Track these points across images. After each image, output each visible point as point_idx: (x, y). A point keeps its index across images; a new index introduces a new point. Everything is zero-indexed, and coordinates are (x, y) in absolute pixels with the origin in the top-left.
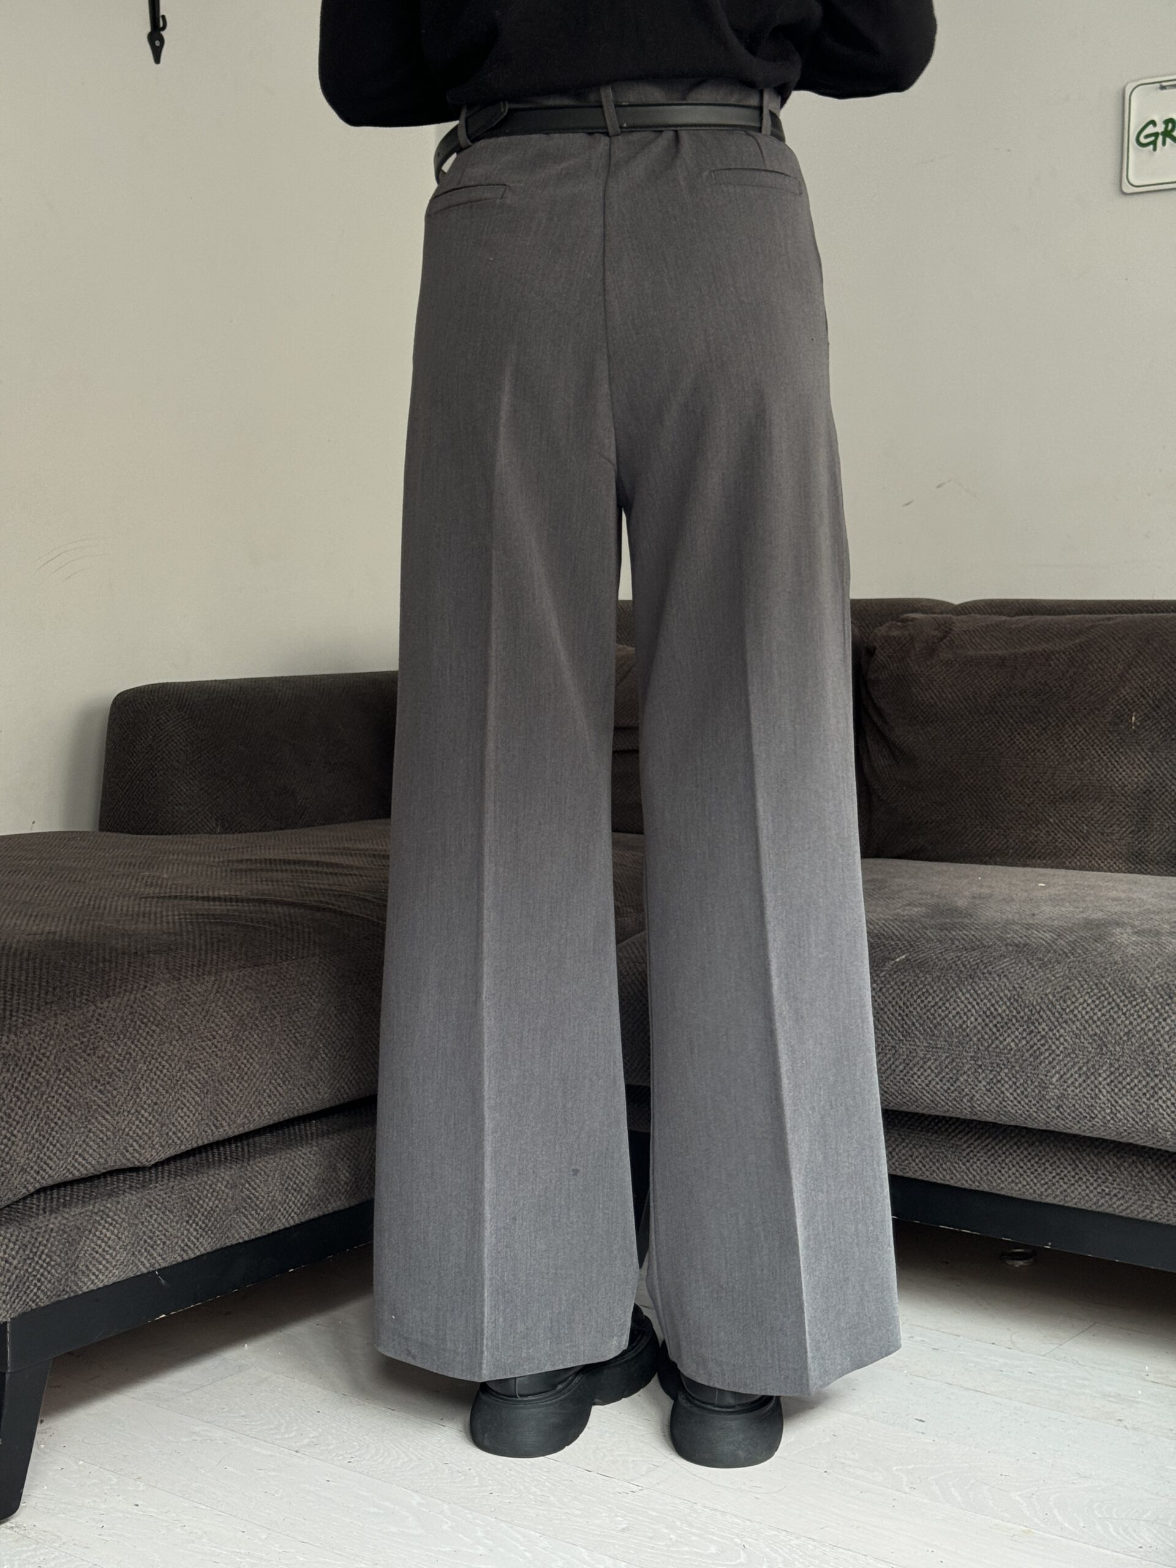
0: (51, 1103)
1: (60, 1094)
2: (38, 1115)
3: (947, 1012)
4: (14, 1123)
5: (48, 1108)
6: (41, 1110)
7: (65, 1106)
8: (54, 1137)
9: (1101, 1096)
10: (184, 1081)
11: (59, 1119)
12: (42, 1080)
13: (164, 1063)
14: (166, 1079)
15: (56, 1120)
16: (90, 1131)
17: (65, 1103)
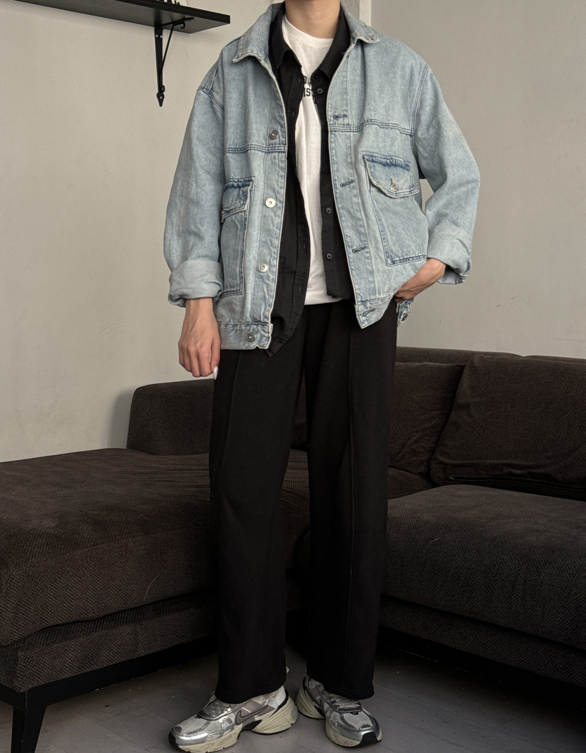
3: (452, 566)
9: (512, 608)
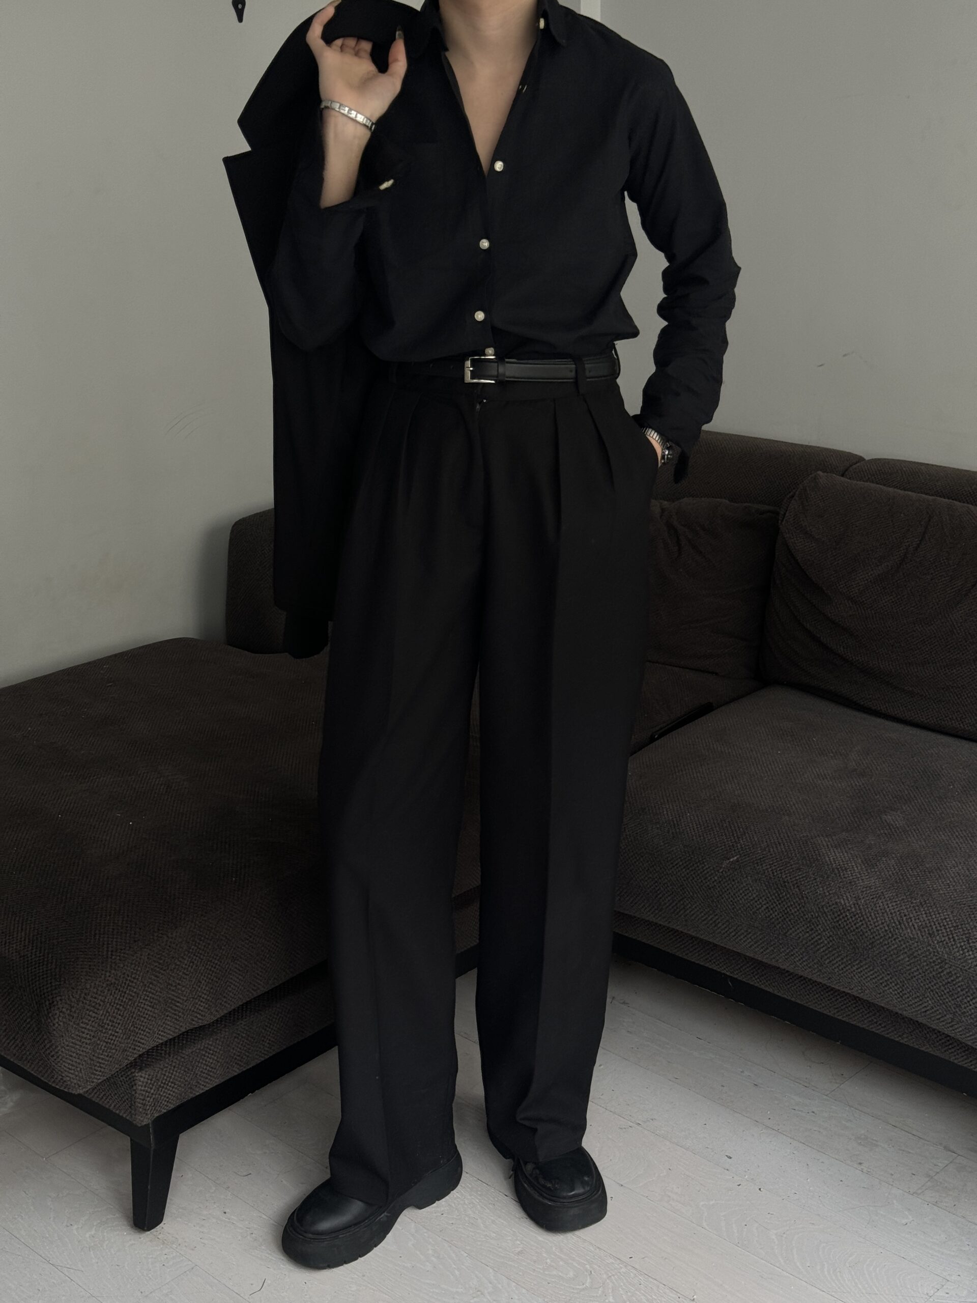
0: (140, 1007)
1: (146, 1000)
2: (132, 1016)
4: (117, 1025)
5: (139, 1010)
6: (134, 1013)
7: (150, 1006)
8: (144, 1026)
10: (230, 969)
11: (147, 1014)
12: (133, 994)
13: (216, 962)
14: (218, 971)
15: (145, 1016)
16: (167, 1016)
17: (150, 1004)
